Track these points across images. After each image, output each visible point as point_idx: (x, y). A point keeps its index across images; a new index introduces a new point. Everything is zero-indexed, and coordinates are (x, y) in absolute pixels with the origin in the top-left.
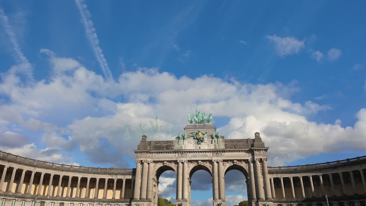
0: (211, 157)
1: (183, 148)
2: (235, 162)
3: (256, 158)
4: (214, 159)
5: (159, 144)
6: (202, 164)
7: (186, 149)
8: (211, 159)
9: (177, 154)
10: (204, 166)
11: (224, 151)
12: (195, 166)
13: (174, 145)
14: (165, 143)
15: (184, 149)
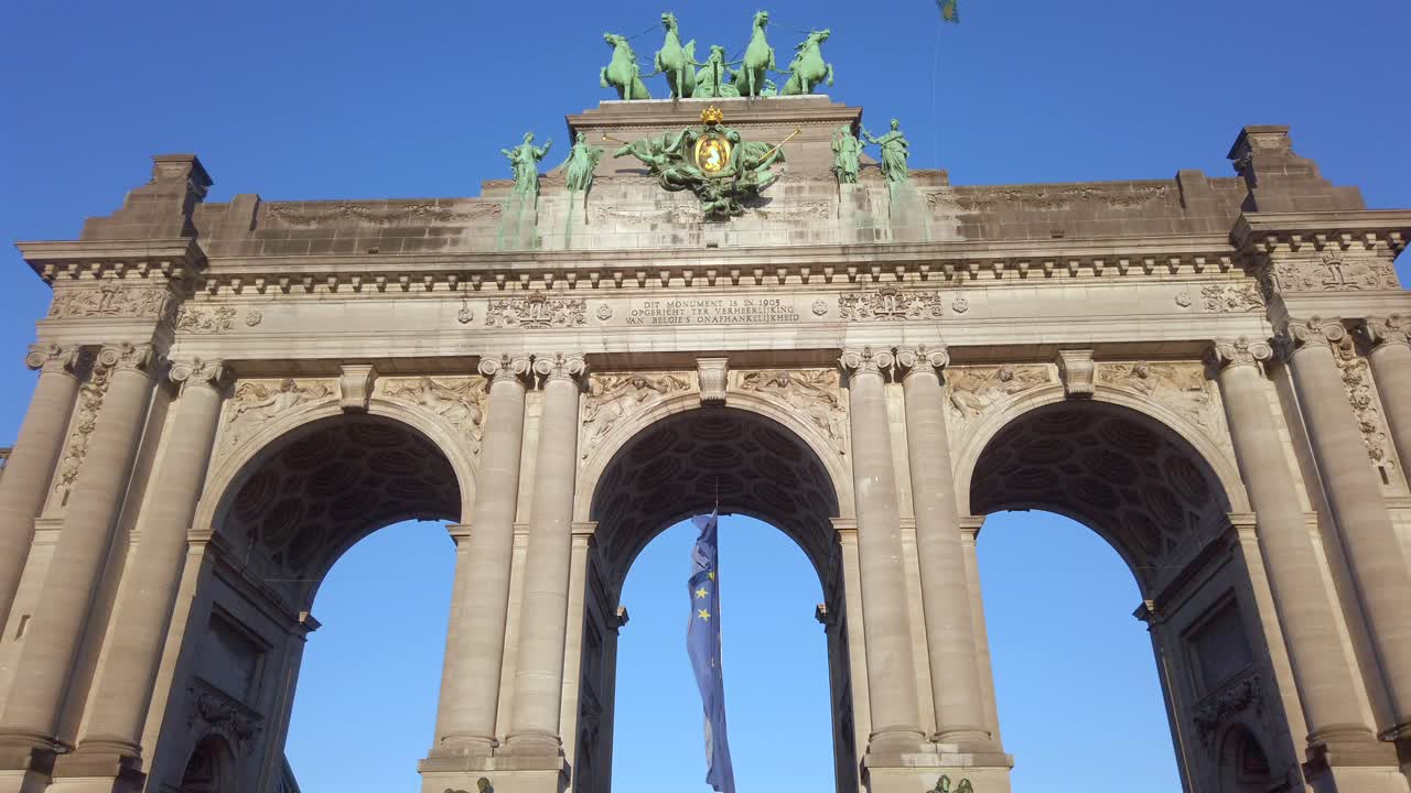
0: (826, 326)
1: (553, 243)
2: (1078, 374)
3: (1306, 315)
4: (866, 337)
5: (314, 226)
6: (732, 402)
7: (576, 246)
8: (831, 344)
9: (479, 307)
10: (754, 417)
11: (956, 267)
12: (661, 414)
13: (459, 231)
14: (370, 218)
15: (559, 246)
